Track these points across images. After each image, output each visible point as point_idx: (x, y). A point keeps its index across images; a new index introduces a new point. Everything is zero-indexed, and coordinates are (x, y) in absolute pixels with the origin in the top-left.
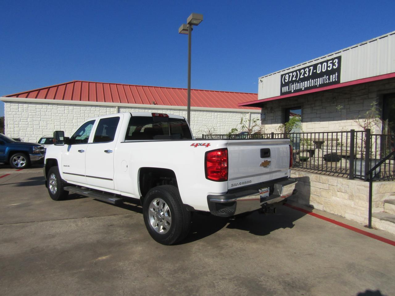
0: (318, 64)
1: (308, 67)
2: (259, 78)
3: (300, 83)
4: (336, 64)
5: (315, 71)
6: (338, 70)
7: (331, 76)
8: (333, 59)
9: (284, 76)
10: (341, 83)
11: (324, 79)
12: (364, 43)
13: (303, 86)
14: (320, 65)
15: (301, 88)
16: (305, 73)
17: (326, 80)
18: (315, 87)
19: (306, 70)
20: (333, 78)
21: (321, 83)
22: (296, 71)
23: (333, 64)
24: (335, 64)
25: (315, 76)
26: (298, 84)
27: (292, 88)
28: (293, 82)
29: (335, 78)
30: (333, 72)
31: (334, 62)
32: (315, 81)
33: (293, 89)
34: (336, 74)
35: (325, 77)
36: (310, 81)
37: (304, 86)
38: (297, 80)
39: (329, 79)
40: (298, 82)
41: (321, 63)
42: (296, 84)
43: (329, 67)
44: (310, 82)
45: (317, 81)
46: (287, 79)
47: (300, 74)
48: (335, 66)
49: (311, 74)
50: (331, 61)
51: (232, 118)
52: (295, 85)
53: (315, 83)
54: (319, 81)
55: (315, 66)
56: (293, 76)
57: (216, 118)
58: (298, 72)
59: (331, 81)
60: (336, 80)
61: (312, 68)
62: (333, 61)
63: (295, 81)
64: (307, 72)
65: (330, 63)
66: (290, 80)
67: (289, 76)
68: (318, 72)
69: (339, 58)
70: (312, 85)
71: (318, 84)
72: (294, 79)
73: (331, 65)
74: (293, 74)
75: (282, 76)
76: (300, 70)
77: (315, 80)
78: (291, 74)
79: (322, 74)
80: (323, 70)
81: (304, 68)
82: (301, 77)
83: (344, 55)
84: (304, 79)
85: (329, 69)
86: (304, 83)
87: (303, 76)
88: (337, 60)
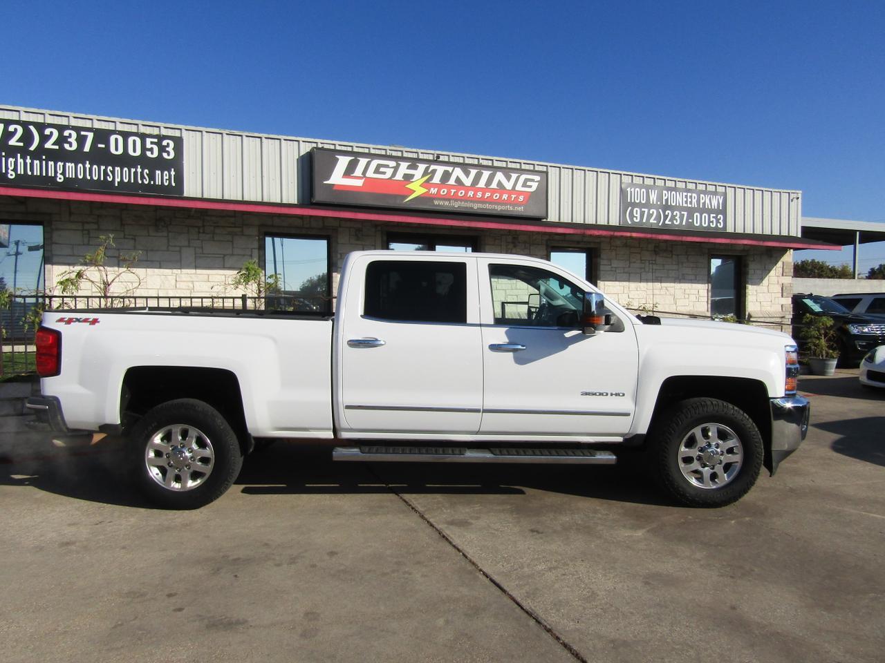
0: (112, 132)
3: (47, 161)
4: (170, 149)
5: (101, 146)
6: (177, 164)
7: (158, 172)
8: (160, 137)
10: (186, 194)
11: (136, 172)
13: (60, 172)
14: (120, 139)
15: (51, 174)
16: (63, 140)
17: (143, 177)
18: (105, 186)
19: (68, 135)
20: (163, 178)
21: (126, 181)
22: (23, 124)
23: (162, 149)
24: (167, 149)
25: (101, 156)
26: (36, 162)
27: (11, 168)
28: (10, 150)
29: (170, 179)
30: (161, 164)
31: (166, 144)
32: (105, 171)
33: (15, 170)
34: (173, 173)
35: (139, 170)
36: (87, 165)
37: (62, 174)
38: (31, 149)
39: (152, 177)
40: (36, 155)
41: (126, 135)
42: (28, 161)
43: (151, 150)
45: (113, 172)
47: (44, 139)
48: (168, 155)
49: (87, 150)
50: (156, 140)
52: (20, 161)
53: (106, 174)
54: (120, 175)
55: (102, 136)
56: (9, 134)
58: (31, 127)
59: (158, 182)
60: (173, 184)
61: (90, 136)
62: (160, 142)
63: (24, 152)
64: (73, 140)
65: (152, 143)
68: (113, 151)
69: (178, 142)
70: (96, 178)
71: (118, 180)
72: (14, 143)
73: (156, 149)
74: (12, 130)
76: (41, 127)
77: (102, 167)
79: (125, 160)
80: (131, 152)
81: (61, 128)
82: (49, 145)
83: (191, 141)
84: (59, 155)
85: (149, 154)
86: (64, 167)
87: (57, 147)
88: (172, 144)
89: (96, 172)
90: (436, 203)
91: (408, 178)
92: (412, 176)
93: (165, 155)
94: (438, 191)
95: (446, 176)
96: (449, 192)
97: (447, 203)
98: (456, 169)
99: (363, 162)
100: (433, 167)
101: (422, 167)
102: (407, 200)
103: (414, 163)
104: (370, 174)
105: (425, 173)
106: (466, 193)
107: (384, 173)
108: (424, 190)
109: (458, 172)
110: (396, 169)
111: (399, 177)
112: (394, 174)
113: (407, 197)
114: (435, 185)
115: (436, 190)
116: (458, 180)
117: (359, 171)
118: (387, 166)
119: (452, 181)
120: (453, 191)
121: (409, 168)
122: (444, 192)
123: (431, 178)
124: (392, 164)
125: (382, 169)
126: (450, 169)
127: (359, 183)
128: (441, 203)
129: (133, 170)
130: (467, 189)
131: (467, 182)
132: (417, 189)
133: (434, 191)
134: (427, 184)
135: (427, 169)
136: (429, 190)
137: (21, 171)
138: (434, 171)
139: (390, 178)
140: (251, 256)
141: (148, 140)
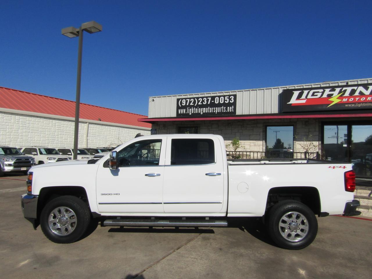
0: (216, 96)
1: (207, 97)
2: (150, 97)
3: (199, 108)
4: (232, 99)
5: (213, 101)
6: (234, 104)
7: (228, 108)
8: (230, 96)
9: (181, 100)
10: (237, 114)
11: (222, 109)
12: (254, 89)
13: (202, 111)
14: (218, 98)
15: (200, 112)
16: (203, 101)
17: (224, 110)
18: (213, 114)
19: (204, 99)
20: (230, 109)
21: (219, 112)
22: (194, 98)
23: (230, 99)
24: (231, 99)
25: (213, 105)
26: (196, 109)
27: (190, 112)
28: (191, 107)
29: (232, 110)
30: (229, 105)
31: (231, 97)
32: (213, 109)
33: (191, 112)
34: (233, 107)
35: (223, 108)
36: (209, 108)
37: (203, 112)
38: (195, 105)
39: (226, 109)
40: (196, 107)
42: (194, 109)
43: (227, 100)
44: (208, 109)
45: (215, 109)
46: (184, 104)
47: (199, 101)
48: (232, 101)
49: (209, 103)
50: (228, 97)
51: (71, 127)
52: (193, 109)
53: (214, 110)
54: (217, 110)
55: (213, 98)
57: (54, 126)
58: (196, 99)
59: (228, 111)
60: (233, 111)
61: (210, 98)
62: (229, 97)
63: (193, 106)
64: (205, 101)
65: (227, 98)
66: (188, 104)
67: (187, 102)
68: (216, 103)
69: (235, 96)
70: (211, 112)
71: (217, 112)
72: (191, 104)
73: (228, 100)
74: (191, 100)
75: (178, 100)
76: (198, 98)
77: (213, 108)
78: (189, 100)
79: (219, 105)
80: (221, 102)
81: (202, 98)
82: (199, 104)
83: (239, 95)
84: (202, 106)
85: (226, 102)
86: (203, 109)
87: (201, 104)
88: (233, 97)
89: (210, 110)
90: (346, 105)
91: (330, 96)
92: (332, 95)
93: (231, 101)
94: (348, 100)
95: (353, 92)
96: (355, 99)
97: (353, 105)
98: (359, 87)
99: (306, 92)
100: (344, 89)
101: (338, 90)
102: (329, 106)
103: (333, 89)
104: (310, 97)
105: (340, 92)
106: (366, 99)
107: (317, 95)
108: (339, 100)
109: (361, 89)
110: (323, 93)
111: (325, 96)
112: (322, 95)
113: (330, 104)
114: (346, 97)
115: (347, 99)
116: (361, 93)
117: (304, 96)
118: (318, 92)
119: (357, 94)
120: (357, 99)
121: (330, 91)
122: (351, 100)
123: (344, 94)
124: (322, 90)
125: (315, 94)
126: (355, 88)
127: (304, 101)
128: (350, 105)
129: (221, 108)
130: (367, 96)
131: (367, 93)
132: (335, 100)
133: (345, 100)
134: (341, 97)
135: (341, 90)
136: (342, 100)
137: (192, 112)
138: (345, 91)
139: (320, 97)
140: (260, 135)
141: (226, 97)
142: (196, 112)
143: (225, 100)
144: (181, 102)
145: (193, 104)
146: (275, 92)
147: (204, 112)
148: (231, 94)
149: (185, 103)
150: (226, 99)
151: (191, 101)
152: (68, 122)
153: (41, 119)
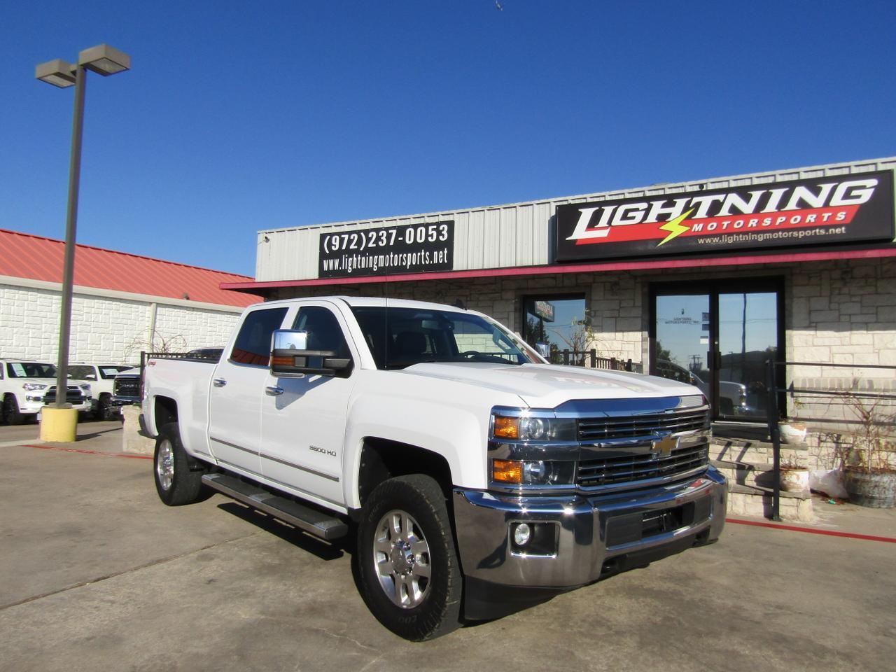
0: (408, 227)
1: (387, 229)
2: (258, 232)
3: (369, 256)
4: (445, 232)
5: (400, 239)
6: (449, 244)
7: (436, 253)
8: (438, 224)
9: (329, 237)
10: (454, 269)
11: (421, 256)
12: (495, 207)
13: (375, 263)
14: (412, 230)
15: (371, 266)
16: (379, 239)
17: (425, 259)
18: (401, 270)
19: (380, 234)
20: (439, 257)
21: (414, 263)
22: (358, 232)
23: (439, 233)
24: (443, 232)
25: (401, 247)
26: (363, 258)
27: (350, 265)
28: (350, 253)
29: (443, 258)
30: (438, 246)
31: (441, 228)
32: (402, 258)
33: (352, 266)
34: (446, 252)
35: (423, 253)
36: (392, 256)
37: (377, 264)
38: (361, 249)
39: (431, 257)
40: (363, 254)
41: (415, 227)
42: (359, 258)
43: (432, 235)
44: (390, 258)
45: (406, 258)
46: (335, 246)
47: (369, 240)
48: (443, 237)
49: (392, 243)
50: (435, 227)
52: (355, 259)
53: (402, 260)
54: (411, 259)
55: (401, 230)
56: (350, 241)
58: (362, 234)
59: (435, 261)
60: (446, 261)
61: (394, 232)
62: (438, 227)
63: (357, 252)
64: (384, 238)
65: (433, 230)
66: (344, 248)
67: (342, 241)
68: (408, 242)
69: (451, 225)
70: (396, 265)
71: (409, 264)
72: (352, 247)
73: (435, 233)
74: (352, 238)
75: (323, 237)
76: (367, 232)
77: (401, 256)
78: (346, 237)
79: (415, 247)
80: (419, 241)
81: (377, 230)
82: (371, 245)
83: (460, 221)
84: (377, 251)
85: (430, 239)
86: (378, 259)
87: (375, 245)
88: (446, 227)
89: (395, 260)
90: (701, 241)
91: (663, 218)
92: (668, 215)
93: (441, 238)
94: (704, 228)
95: (716, 206)
96: (720, 226)
97: (716, 240)
98: (729, 195)
99: (608, 210)
100: (696, 200)
101: (681, 203)
102: (661, 244)
103: (670, 200)
105: (686, 208)
106: (746, 223)
107: (633, 218)
108: (685, 229)
109: (734, 199)
110: (648, 211)
111: (652, 218)
112: (645, 217)
113: (663, 239)
114: (699, 221)
115: (701, 225)
116: (734, 210)
117: (603, 221)
118: (637, 210)
119: (724, 211)
120: (725, 224)
121: (664, 206)
122: (711, 227)
123: (694, 213)
124: (644, 205)
125: (630, 215)
126: (721, 197)
127: (603, 234)
128: (708, 241)
129: (419, 254)
130: (747, 217)
131: (747, 208)
132: (675, 229)
133: (697, 228)
134: (688, 221)
135: (688, 203)
136: (692, 228)
137: (355, 267)
138: (698, 205)
139: (641, 223)
141: (430, 228)
142: (363, 266)
143: (427, 235)
144: (330, 241)
145: (356, 247)
146: (542, 214)
147: (381, 265)
148: (442, 219)
149: (337, 244)
150: (430, 233)
151: (353, 240)
152: (101, 301)
153: (30, 293)
